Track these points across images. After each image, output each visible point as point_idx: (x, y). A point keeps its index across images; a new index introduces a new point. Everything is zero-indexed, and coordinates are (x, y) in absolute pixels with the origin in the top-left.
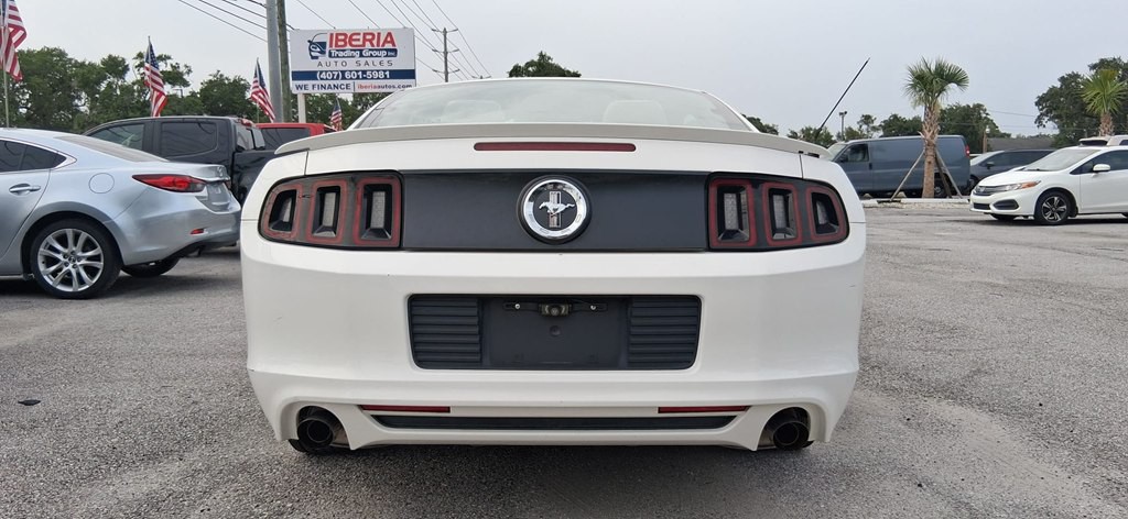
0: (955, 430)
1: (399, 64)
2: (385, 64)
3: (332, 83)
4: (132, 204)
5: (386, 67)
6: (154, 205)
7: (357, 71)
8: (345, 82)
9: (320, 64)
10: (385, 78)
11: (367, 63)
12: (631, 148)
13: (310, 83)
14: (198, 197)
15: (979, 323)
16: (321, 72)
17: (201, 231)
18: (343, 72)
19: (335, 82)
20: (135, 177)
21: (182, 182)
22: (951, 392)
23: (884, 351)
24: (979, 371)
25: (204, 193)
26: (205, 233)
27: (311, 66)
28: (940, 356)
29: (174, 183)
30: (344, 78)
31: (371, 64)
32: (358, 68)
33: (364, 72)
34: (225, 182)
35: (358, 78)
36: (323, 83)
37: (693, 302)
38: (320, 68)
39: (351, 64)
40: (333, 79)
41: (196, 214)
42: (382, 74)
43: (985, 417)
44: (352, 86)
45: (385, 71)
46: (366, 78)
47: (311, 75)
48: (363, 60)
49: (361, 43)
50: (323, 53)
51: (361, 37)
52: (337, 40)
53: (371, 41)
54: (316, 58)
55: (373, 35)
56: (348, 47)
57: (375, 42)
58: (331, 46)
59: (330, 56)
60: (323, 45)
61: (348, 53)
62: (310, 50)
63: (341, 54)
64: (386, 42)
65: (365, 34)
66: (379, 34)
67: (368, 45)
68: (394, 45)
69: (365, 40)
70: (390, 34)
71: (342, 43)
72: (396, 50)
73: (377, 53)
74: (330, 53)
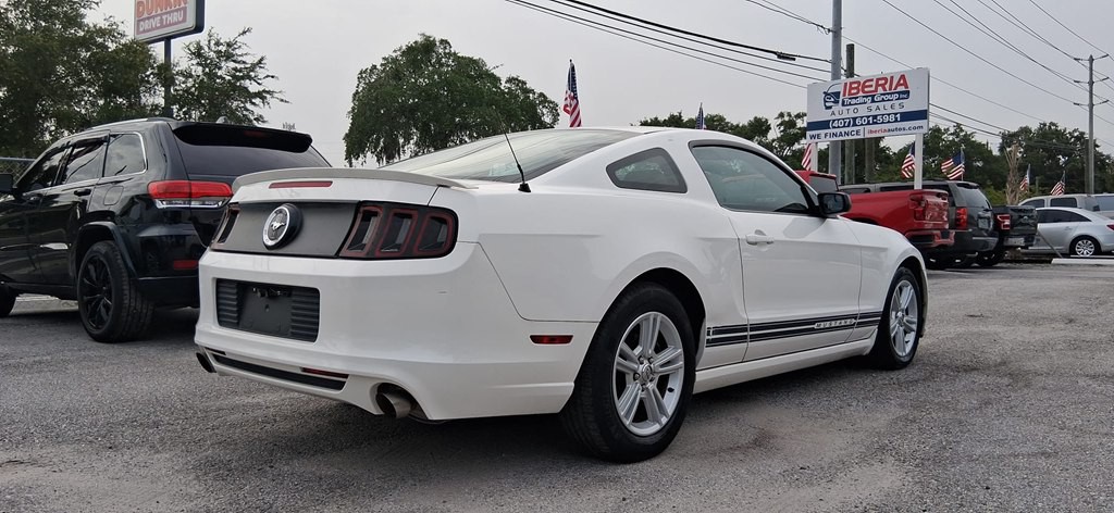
1: (910, 105)
2: (897, 106)
3: (843, 130)
5: (897, 110)
7: (868, 117)
8: (855, 128)
9: (833, 113)
10: (896, 121)
11: (878, 108)
13: (822, 132)
16: (834, 121)
18: (854, 119)
19: (846, 129)
27: (825, 116)
30: (855, 125)
31: (881, 108)
33: (875, 117)
35: (868, 123)
36: (835, 131)
38: (834, 117)
39: (863, 111)
40: (844, 126)
42: (892, 118)
44: (862, 132)
45: (896, 114)
46: (874, 123)
47: (824, 125)
48: (874, 105)
49: (873, 89)
50: (836, 102)
51: (874, 83)
52: (851, 88)
53: (883, 86)
54: (830, 107)
55: (886, 79)
56: (861, 94)
57: (887, 86)
58: (844, 95)
59: (843, 105)
60: (837, 94)
61: (860, 100)
62: (825, 102)
63: (854, 101)
64: (898, 84)
65: (878, 80)
66: (892, 77)
67: (880, 90)
68: (907, 87)
69: (877, 85)
70: (903, 77)
71: (855, 91)
72: (908, 92)
73: (889, 97)
74: (843, 102)
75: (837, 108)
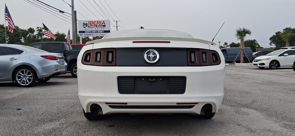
0: (248, 114)
1: (106, 29)
2: (103, 29)
3: (89, 34)
4: (41, 63)
6: (46, 63)
7: (95, 31)
8: (92, 34)
9: (86, 29)
10: (102, 32)
11: (98, 29)
12: (169, 42)
13: (83, 34)
14: (57, 61)
15: (254, 91)
16: (86, 31)
17: (57, 70)
18: (92, 31)
19: (90, 34)
20: (41, 56)
21: (53, 57)
22: (247, 106)
23: (230, 98)
24: (254, 101)
25: (58, 60)
26: (59, 70)
27: (84, 30)
28: (244, 98)
29: (51, 58)
30: (92, 33)
31: (99, 29)
32: (95, 30)
33: (97, 31)
34: (63, 58)
35: (95, 33)
36: (87, 34)
37: (184, 78)
39: (94, 29)
40: (89, 33)
41: (56, 66)
43: (255, 111)
44: (94, 35)
45: (102, 31)
46: (97, 33)
47: (83, 32)
48: (97, 28)
49: (96, 24)
50: (87, 26)
51: (96, 22)
52: (90, 23)
53: (99, 23)
54: (85, 27)
55: (99, 22)
56: (93, 25)
57: (100, 23)
58: (89, 24)
59: (88, 27)
60: (87, 24)
61: (93, 26)
62: (83, 26)
63: (91, 26)
64: (103, 23)
65: (97, 22)
66: (101, 21)
67: (98, 24)
68: (105, 24)
69: (97, 23)
70: (104, 22)
71: (92, 24)
72: (105, 26)
73: (100, 26)
74: (88, 26)
75: (87, 28)
